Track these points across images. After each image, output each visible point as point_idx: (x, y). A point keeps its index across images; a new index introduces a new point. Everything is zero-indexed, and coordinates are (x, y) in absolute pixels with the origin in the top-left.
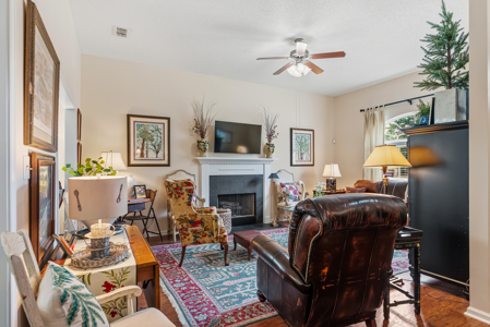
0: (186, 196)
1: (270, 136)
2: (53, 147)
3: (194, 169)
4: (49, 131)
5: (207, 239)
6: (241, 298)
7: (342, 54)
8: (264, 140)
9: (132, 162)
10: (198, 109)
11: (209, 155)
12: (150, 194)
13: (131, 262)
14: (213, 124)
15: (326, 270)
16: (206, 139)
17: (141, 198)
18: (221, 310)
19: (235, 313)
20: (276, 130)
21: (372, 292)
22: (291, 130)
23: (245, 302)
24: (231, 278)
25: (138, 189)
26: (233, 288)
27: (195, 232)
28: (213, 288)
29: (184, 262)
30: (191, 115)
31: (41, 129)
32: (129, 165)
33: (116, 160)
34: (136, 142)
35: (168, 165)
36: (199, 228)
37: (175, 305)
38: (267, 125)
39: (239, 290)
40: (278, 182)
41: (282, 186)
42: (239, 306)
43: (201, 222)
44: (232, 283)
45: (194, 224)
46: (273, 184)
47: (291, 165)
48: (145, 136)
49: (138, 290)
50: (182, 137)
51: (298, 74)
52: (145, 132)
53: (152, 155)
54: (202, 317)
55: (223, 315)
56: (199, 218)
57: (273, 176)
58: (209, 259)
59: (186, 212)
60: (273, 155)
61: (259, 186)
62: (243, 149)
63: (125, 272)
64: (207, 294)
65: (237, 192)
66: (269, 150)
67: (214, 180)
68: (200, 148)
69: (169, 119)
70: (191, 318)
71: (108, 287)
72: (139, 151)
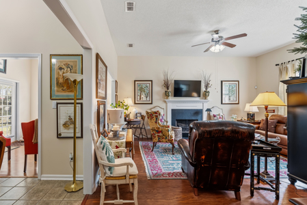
0: (155, 119)
1: (207, 87)
2: (105, 98)
3: (163, 105)
4: (104, 92)
5: (164, 140)
6: (174, 168)
7: (245, 35)
8: (203, 89)
9: (136, 102)
10: (166, 75)
11: (172, 98)
12: (143, 117)
13: (124, 140)
14: (173, 82)
15: (203, 157)
16: (170, 90)
17: (139, 119)
18: (163, 171)
19: (169, 174)
20: (211, 83)
21: (234, 175)
22: (222, 82)
23: (175, 171)
24: (173, 160)
25: (138, 115)
26: (172, 164)
27: (158, 136)
28: (163, 162)
29: (154, 150)
30: (162, 78)
31: (101, 92)
32: (135, 103)
33: (129, 101)
34: (138, 93)
35: (152, 103)
36: (160, 134)
37: (146, 165)
38: (205, 80)
39: (175, 166)
40: (212, 114)
41: (214, 116)
42: (172, 172)
43: (161, 132)
44: (173, 162)
45: (158, 132)
46: (209, 115)
47: (222, 103)
48: (141, 90)
49: (125, 150)
50: (158, 89)
51: (217, 51)
52: (142, 88)
53: (144, 99)
54: (155, 172)
55: (164, 173)
56: (160, 130)
57: (208, 110)
58: (166, 151)
59: (155, 126)
60: (209, 98)
61: (200, 116)
62: (195, 94)
63: (122, 143)
64: (160, 164)
65: (187, 119)
66: (206, 95)
67: (174, 111)
68: (166, 95)
69: (152, 81)
70: (150, 171)
71: (117, 147)
72: (139, 97)
